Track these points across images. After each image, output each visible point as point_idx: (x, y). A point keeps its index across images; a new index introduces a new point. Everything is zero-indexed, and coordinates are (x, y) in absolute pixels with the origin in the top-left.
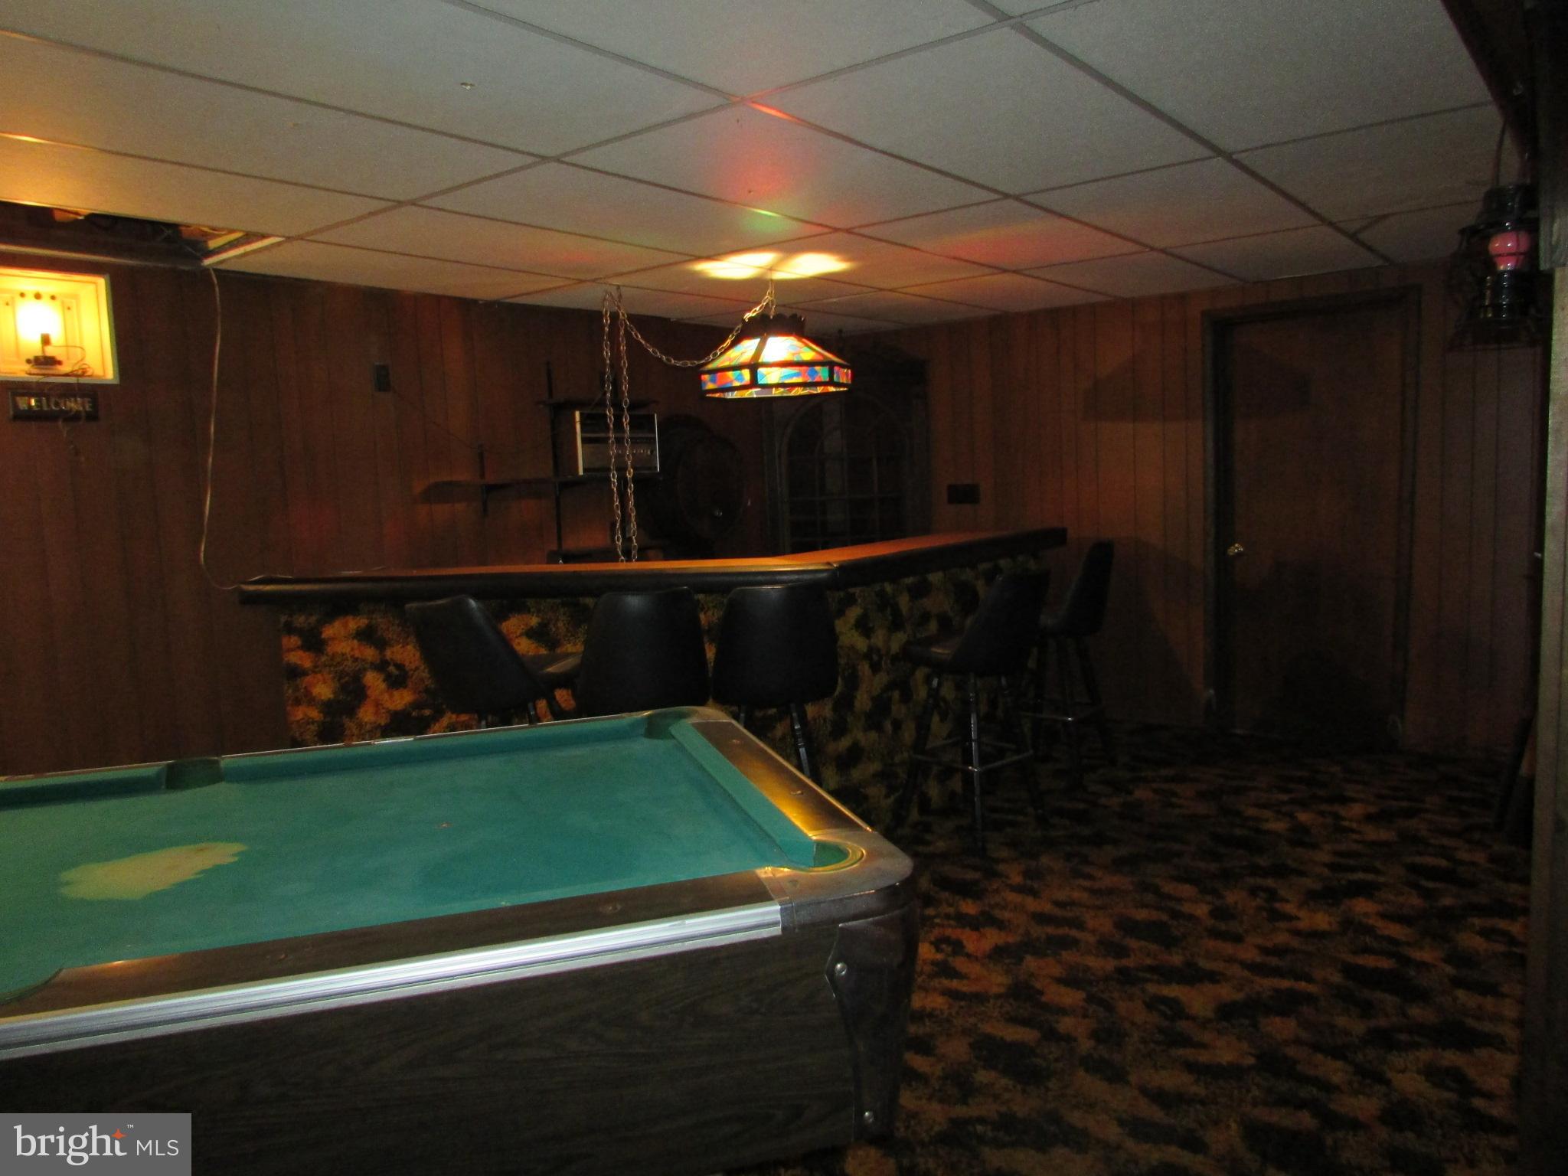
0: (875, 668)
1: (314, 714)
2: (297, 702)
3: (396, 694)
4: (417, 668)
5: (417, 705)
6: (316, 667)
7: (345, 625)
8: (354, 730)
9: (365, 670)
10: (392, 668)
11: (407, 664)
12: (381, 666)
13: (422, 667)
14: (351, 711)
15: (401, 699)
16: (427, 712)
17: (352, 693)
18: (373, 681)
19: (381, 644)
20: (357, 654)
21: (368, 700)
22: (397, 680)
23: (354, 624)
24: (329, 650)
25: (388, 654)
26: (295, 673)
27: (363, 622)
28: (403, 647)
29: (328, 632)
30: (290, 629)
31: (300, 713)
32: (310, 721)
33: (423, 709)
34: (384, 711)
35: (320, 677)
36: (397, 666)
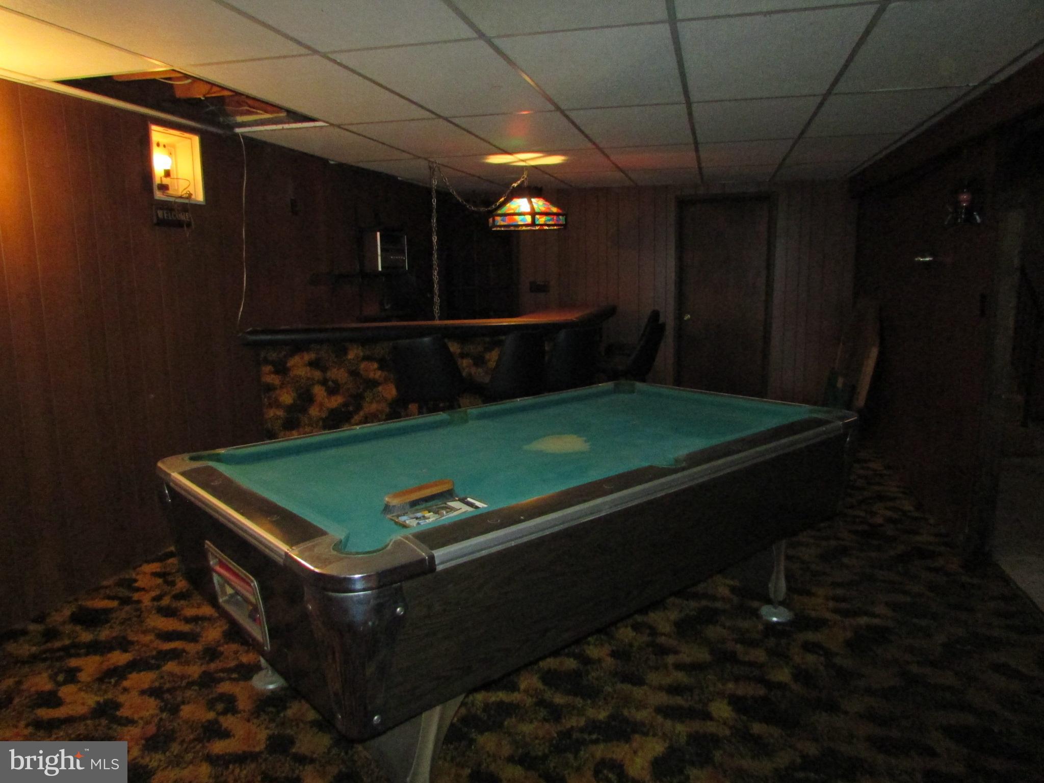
1: (280, 413)
2: (270, 406)
3: (333, 399)
4: (346, 382)
5: (345, 405)
6: (283, 384)
8: (306, 422)
9: (313, 384)
10: (330, 383)
11: (340, 379)
12: (324, 382)
13: (349, 382)
14: (304, 410)
15: (336, 402)
16: (352, 409)
17: (306, 398)
18: (319, 391)
20: (309, 375)
21: (315, 403)
22: (332, 391)
23: (308, 357)
24: (292, 374)
25: (329, 374)
26: (270, 388)
27: (313, 356)
29: (291, 363)
30: (266, 361)
31: (271, 413)
32: (278, 418)
33: (348, 407)
34: (324, 409)
35: (285, 390)
36: (333, 381)
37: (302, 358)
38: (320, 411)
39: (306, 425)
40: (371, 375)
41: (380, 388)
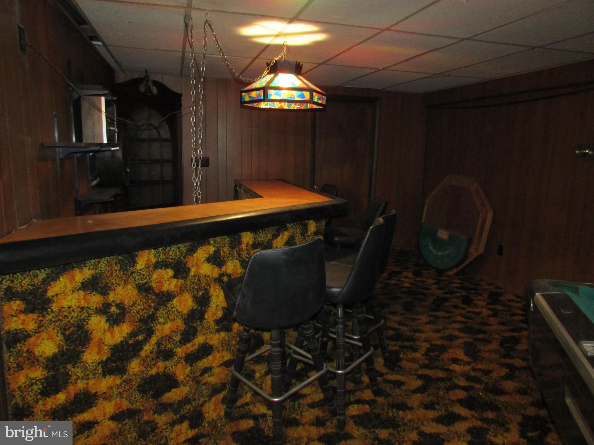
1: (37, 373)
2: (20, 366)
3: (117, 330)
4: (134, 303)
5: (133, 334)
6: (40, 326)
8: (79, 375)
9: (89, 316)
10: (113, 309)
13: (139, 301)
14: (75, 358)
15: (120, 333)
16: (140, 338)
18: (97, 324)
19: (104, 291)
20: (83, 303)
21: (91, 342)
22: (116, 319)
23: (80, 276)
24: (55, 307)
25: (111, 297)
26: (18, 338)
27: (89, 273)
28: (124, 288)
29: (53, 290)
30: (11, 295)
31: (21, 377)
32: (33, 381)
33: (137, 336)
34: (106, 348)
35: (44, 335)
36: (118, 306)
37: (72, 279)
38: (99, 353)
39: (79, 378)
40: (166, 287)
41: (175, 302)
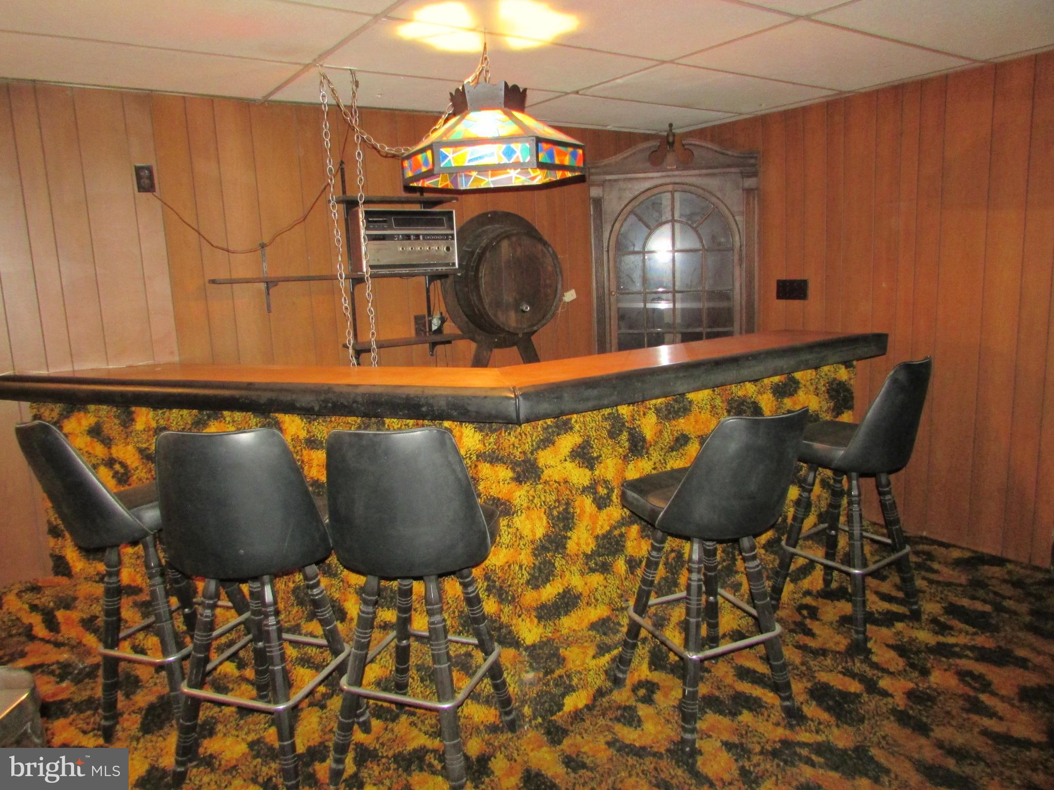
0: (601, 503)
4: (137, 468)
7: (79, 423)
10: (117, 467)
11: (129, 463)
12: (110, 463)
13: (140, 468)
19: (108, 442)
23: (86, 421)
25: (114, 452)
27: (92, 419)
28: (125, 446)
